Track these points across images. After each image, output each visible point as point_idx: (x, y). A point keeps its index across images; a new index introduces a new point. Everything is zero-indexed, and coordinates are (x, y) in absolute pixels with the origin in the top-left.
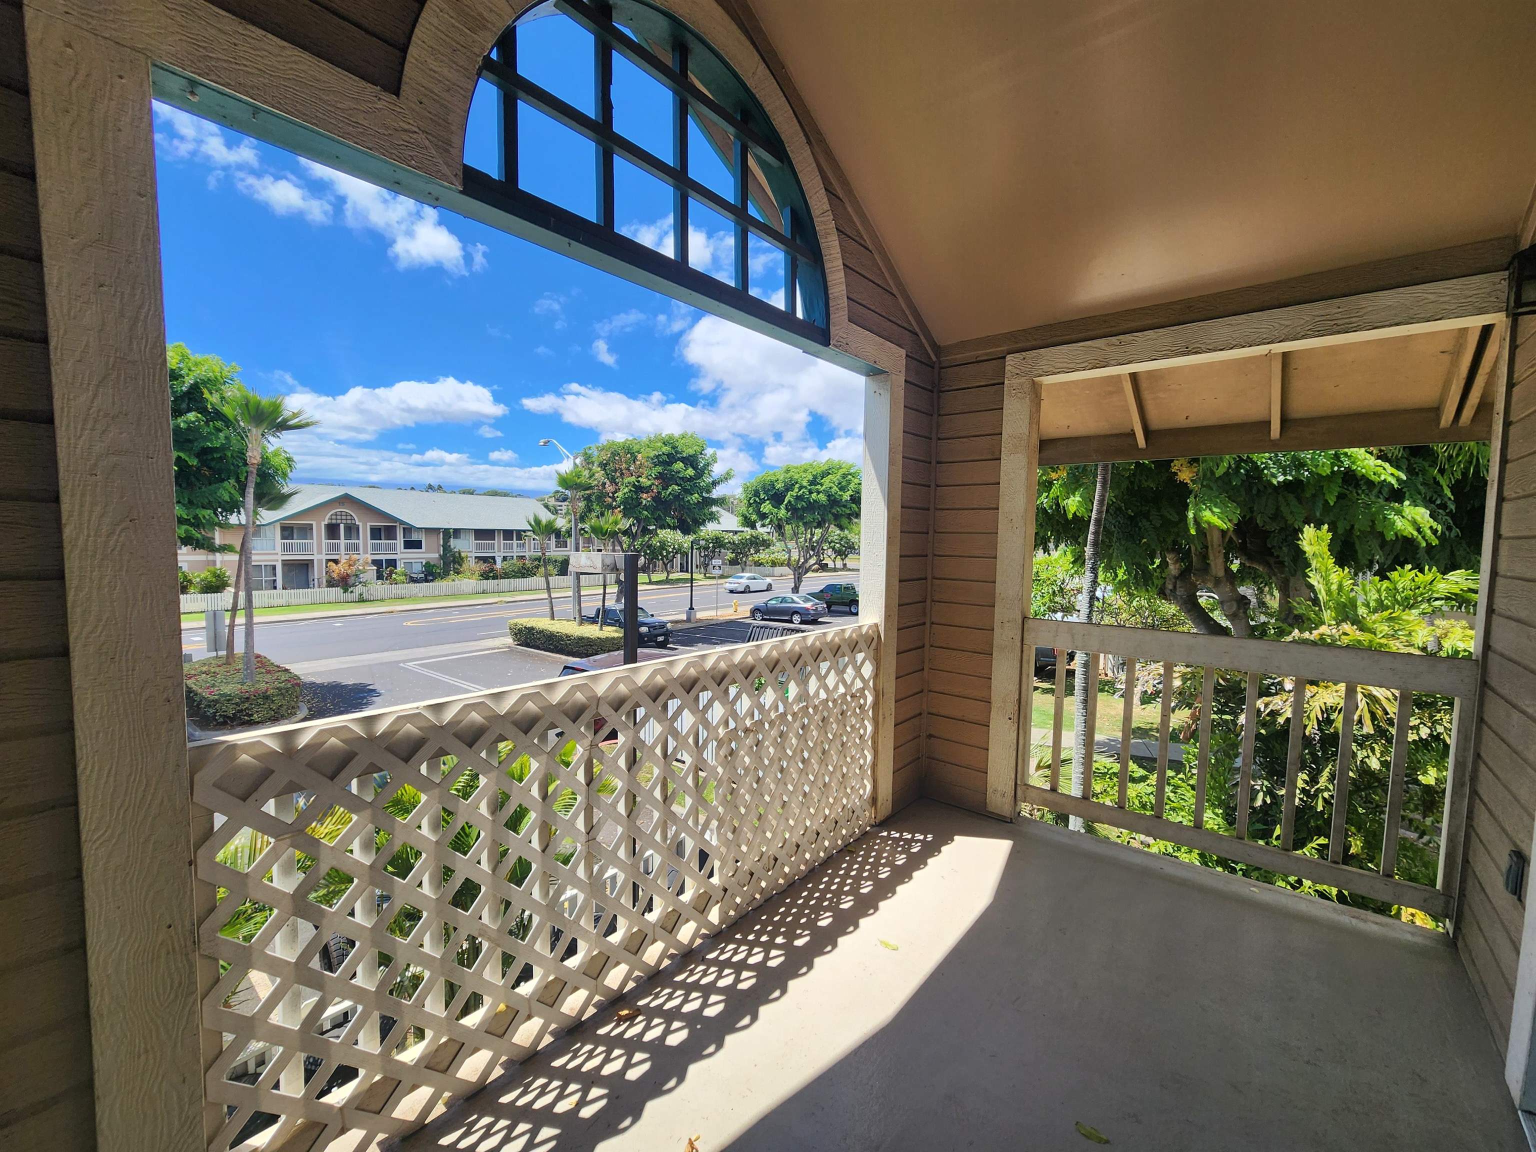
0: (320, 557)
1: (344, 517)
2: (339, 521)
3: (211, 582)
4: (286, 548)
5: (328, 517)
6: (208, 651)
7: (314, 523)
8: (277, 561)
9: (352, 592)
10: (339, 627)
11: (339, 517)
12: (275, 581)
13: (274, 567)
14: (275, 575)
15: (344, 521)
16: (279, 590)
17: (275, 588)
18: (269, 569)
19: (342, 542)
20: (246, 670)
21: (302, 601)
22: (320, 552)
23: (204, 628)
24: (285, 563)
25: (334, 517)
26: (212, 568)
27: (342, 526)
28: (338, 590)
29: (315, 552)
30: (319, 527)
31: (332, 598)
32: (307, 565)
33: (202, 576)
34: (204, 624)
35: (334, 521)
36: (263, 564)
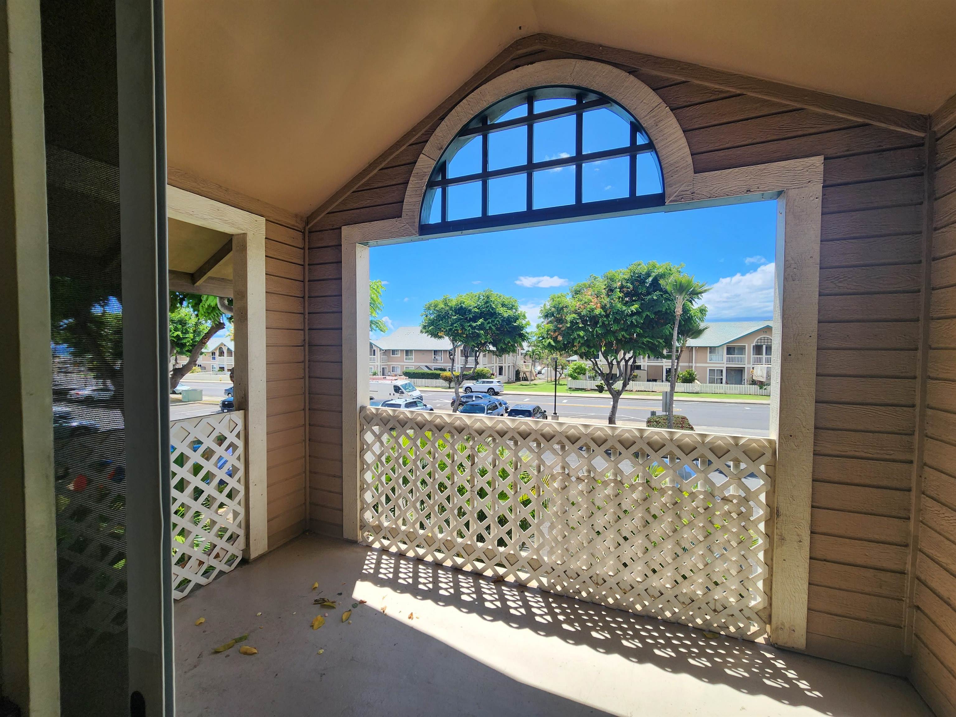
0: (749, 366)
1: (766, 341)
2: (762, 344)
3: (687, 377)
4: (729, 360)
5: (756, 339)
6: (663, 411)
7: (747, 345)
8: (724, 367)
9: (765, 389)
10: (748, 410)
11: (763, 341)
12: (722, 379)
13: (722, 371)
14: (722, 375)
15: (766, 343)
16: (724, 385)
17: (722, 383)
18: (719, 372)
19: (764, 356)
20: (668, 423)
21: (733, 392)
22: (749, 363)
23: (661, 400)
24: (728, 369)
25: (759, 341)
26: (688, 370)
27: (764, 347)
28: (757, 387)
29: (746, 363)
30: (749, 347)
31: (752, 392)
32: (742, 370)
33: (684, 374)
34: (661, 398)
35: (759, 344)
36: (716, 369)
